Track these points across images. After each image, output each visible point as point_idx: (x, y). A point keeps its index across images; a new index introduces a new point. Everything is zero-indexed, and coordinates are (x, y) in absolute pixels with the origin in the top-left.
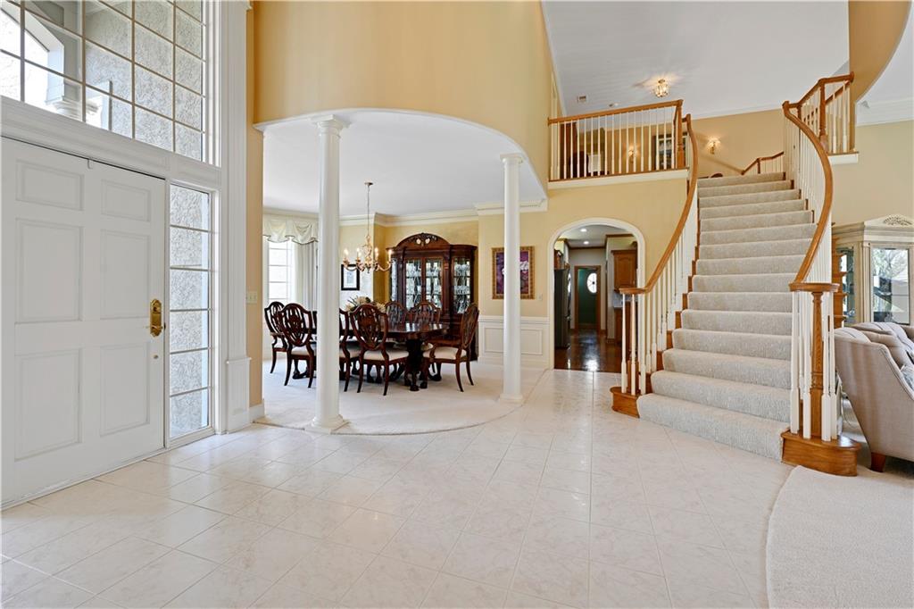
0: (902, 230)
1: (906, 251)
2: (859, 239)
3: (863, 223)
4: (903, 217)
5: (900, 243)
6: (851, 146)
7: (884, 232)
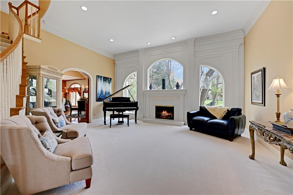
0: (54, 72)
1: (56, 80)
2: (38, 72)
3: (40, 66)
4: (55, 68)
5: (54, 77)
6: (39, 36)
7: (48, 71)
